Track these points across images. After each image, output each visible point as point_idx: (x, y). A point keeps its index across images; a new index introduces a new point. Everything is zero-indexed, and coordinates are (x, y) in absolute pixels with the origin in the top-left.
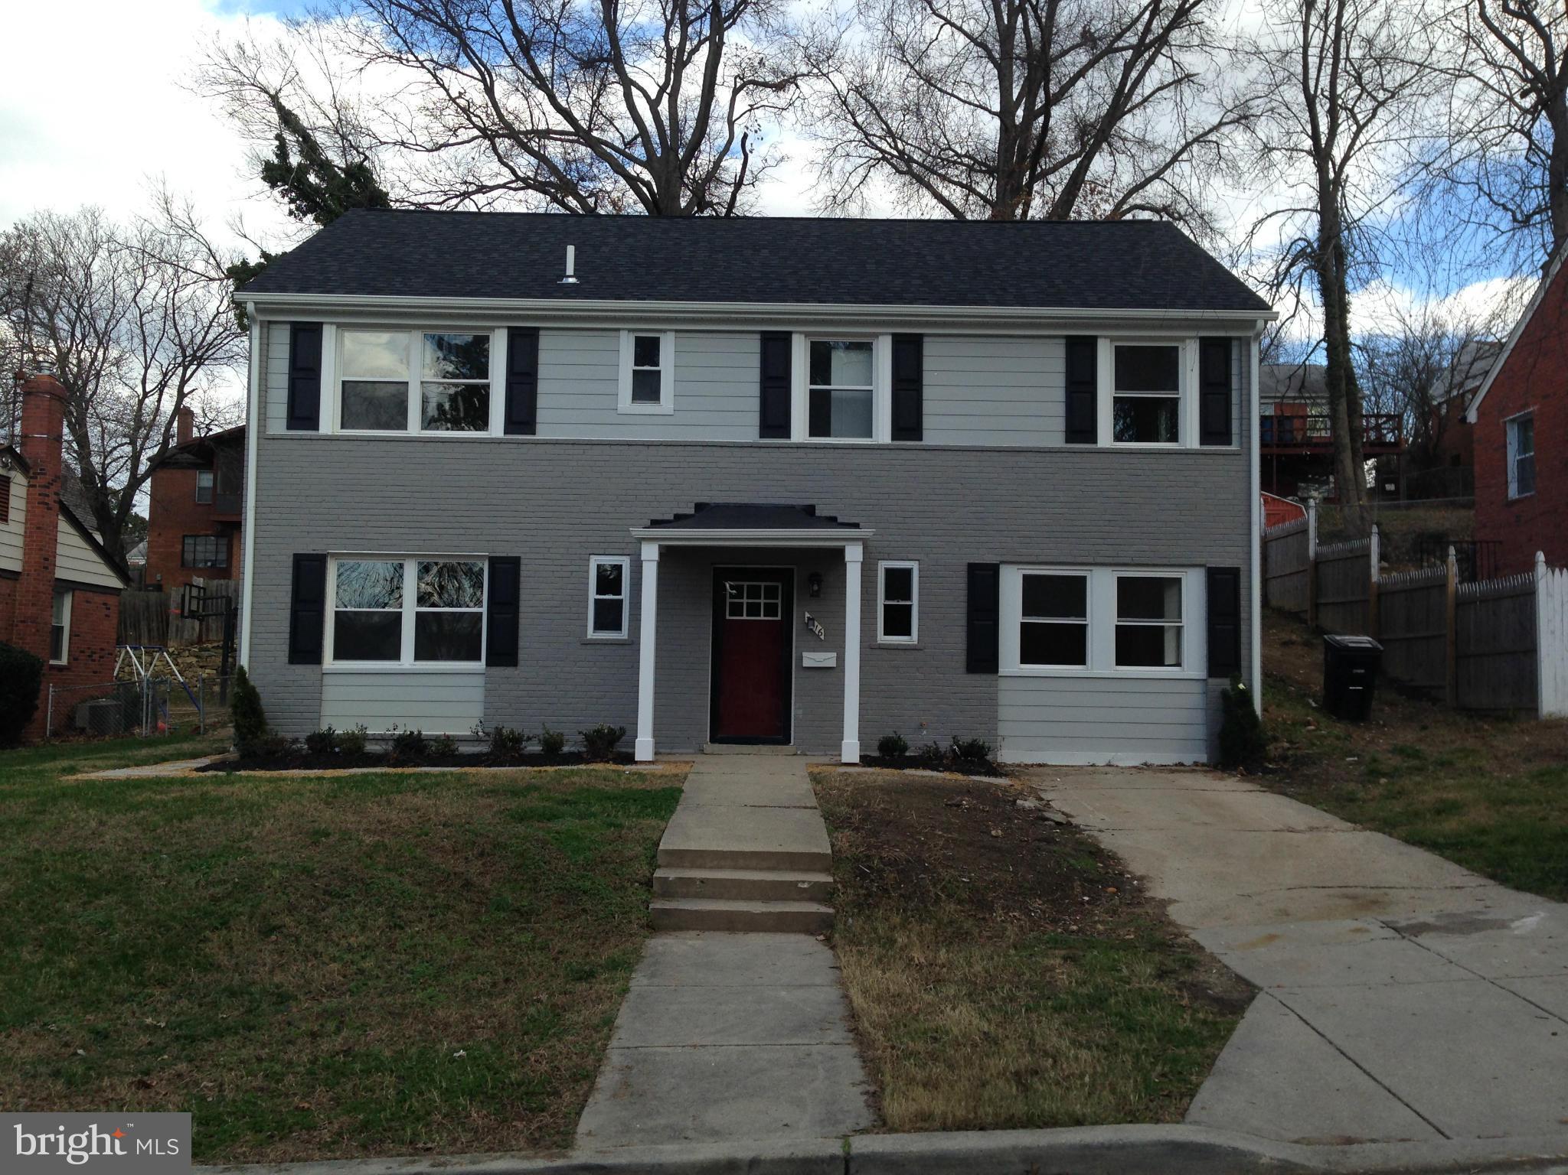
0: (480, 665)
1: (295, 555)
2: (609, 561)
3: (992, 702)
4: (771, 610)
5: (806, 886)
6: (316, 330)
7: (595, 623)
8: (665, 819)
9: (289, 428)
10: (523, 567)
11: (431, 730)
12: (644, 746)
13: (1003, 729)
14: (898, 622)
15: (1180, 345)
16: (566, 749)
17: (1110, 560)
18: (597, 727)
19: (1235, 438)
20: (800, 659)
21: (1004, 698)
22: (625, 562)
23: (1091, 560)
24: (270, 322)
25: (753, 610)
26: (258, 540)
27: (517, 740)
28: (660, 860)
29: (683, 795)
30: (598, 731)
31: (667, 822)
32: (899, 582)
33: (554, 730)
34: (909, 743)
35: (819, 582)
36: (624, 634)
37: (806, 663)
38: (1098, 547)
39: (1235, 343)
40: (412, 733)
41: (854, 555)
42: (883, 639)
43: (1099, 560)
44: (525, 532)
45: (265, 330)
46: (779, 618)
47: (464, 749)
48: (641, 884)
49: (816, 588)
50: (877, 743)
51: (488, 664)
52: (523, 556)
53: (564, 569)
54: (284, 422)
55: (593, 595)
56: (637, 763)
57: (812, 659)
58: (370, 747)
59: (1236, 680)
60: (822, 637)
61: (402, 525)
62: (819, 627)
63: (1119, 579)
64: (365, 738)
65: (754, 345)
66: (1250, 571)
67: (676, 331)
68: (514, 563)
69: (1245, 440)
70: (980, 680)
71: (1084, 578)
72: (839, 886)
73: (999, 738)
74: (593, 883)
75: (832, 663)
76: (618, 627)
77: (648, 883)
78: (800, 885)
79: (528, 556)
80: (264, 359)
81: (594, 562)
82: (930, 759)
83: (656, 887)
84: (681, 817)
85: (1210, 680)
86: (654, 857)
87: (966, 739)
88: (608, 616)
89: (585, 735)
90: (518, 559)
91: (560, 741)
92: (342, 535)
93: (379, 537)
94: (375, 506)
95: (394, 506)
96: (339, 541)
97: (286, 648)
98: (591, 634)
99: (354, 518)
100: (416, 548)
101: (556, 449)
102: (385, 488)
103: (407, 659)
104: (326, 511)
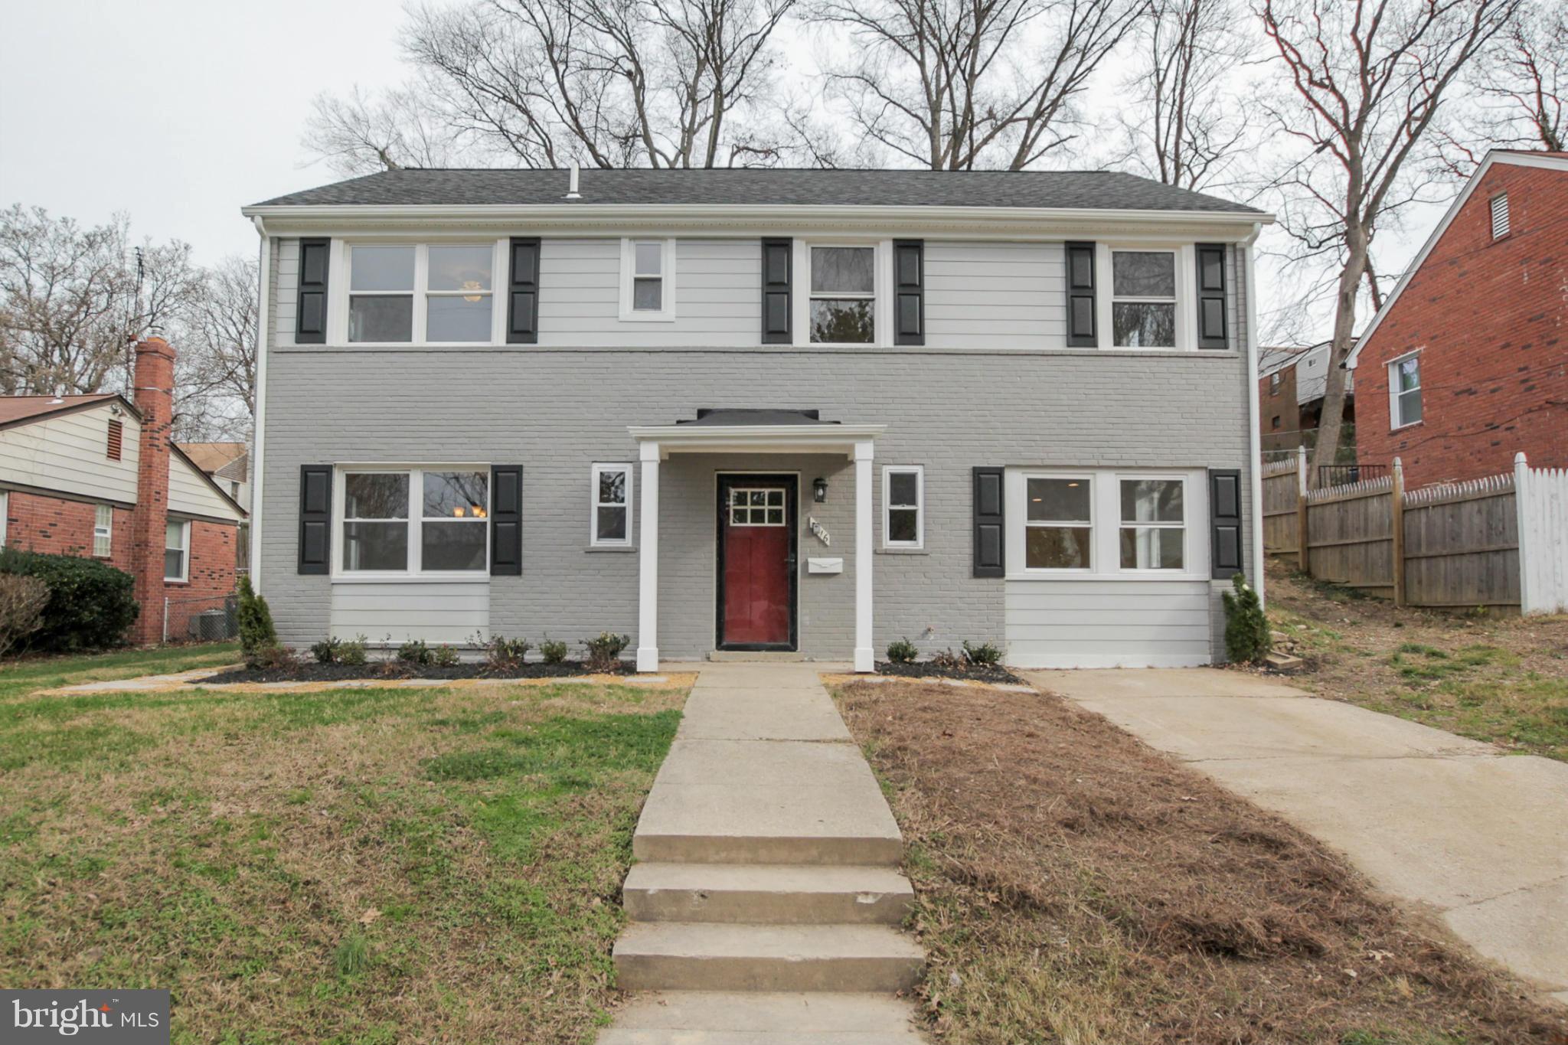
0: (484, 575)
1: (303, 467)
2: (612, 468)
3: (999, 607)
4: (775, 516)
5: (870, 900)
6: (323, 244)
7: (599, 531)
8: (651, 769)
9: (298, 342)
10: (525, 476)
11: (432, 640)
12: (647, 655)
13: (1010, 633)
14: (902, 526)
15: (1175, 251)
16: (568, 657)
17: (1114, 463)
18: (599, 636)
19: (1232, 342)
20: (806, 564)
21: (1010, 602)
22: (628, 470)
23: (1094, 463)
24: (280, 239)
25: (758, 516)
26: (268, 453)
27: (520, 649)
28: (637, 850)
29: (682, 721)
30: (602, 640)
31: (654, 775)
32: (903, 487)
33: (556, 639)
34: (919, 649)
35: (824, 487)
36: (627, 542)
37: (812, 569)
38: (1101, 450)
39: (1229, 250)
40: (416, 643)
41: (864, 454)
42: (889, 544)
43: (1103, 463)
44: (527, 440)
45: (275, 246)
46: (783, 524)
47: (466, 658)
48: (604, 899)
49: (821, 492)
50: (887, 649)
51: (493, 573)
52: (524, 464)
53: (567, 476)
54: (293, 336)
55: (595, 503)
56: (638, 673)
57: (817, 564)
58: (371, 657)
59: (1238, 582)
60: (828, 543)
61: (407, 434)
62: (825, 533)
63: (1122, 482)
64: (367, 648)
65: (756, 252)
66: (1250, 473)
67: (678, 239)
68: (518, 470)
69: (1242, 343)
70: (988, 584)
71: (1088, 481)
72: (924, 899)
73: (1007, 642)
74: (525, 902)
75: (839, 569)
76: (621, 534)
77: (616, 897)
78: (861, 899)
79: (531, 464)
80: (274, 274)
81: (596, 470)
82: (942, 666)
83: (628, 904)
84: (677, 763)
85: (1215, 582)
86: (628, 844)
87: (976, 645)
88: (613, 524)
89: (589, 644)
90: (521, 467)
91: (563, 650)
92: (349, 446)
93: (385, 447)
94: (381, 416)
95: (399, 416)
96: (346, 452)
97: (295, 558)
98: (595, 542)
99: (360, 428)
100: (420, 458)
101: (558, 357)
102: (390, 399)
103: (414, 569)
104: (332, 422)
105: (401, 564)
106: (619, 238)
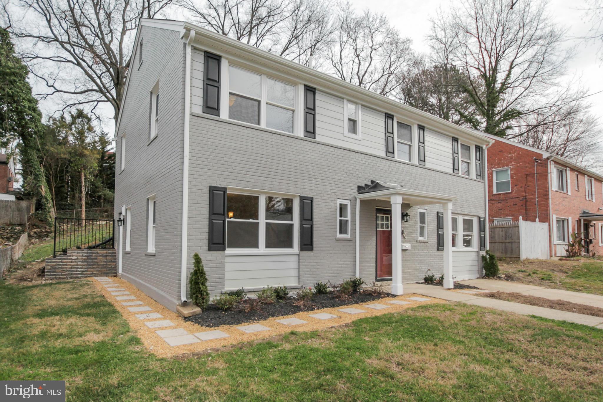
0: (295, 250)
1: (210, 187)
2: (343, 202)
3: (442, 261)
4: (387, 226)
6: (216, 58)
7: (340, 230)
9: (204, 112)
10: (314, 203)
15: (471, 146)
19: (481, 177)
22: (349, 203)
24: (194, 48)
25: (382, 226)
36: (349, 236)
37: (403, 248)
42: (419, 238)
44: (314, 185)
45: (192, 51)
49: (407, 218)
51: (300, 250)
52: (314, 197)
53: (329, 204)
54: (201, 108)
55: (338, 217)
60: (406, 237)
61: (263, 175)
62: (405, 234)
63: (463, 219)
65: (383, 118)
66: (486, 218)
67: (362, 105)
69: (484, 178)
70: (440, 253)
71: (457, 219)
76: (347, 232)
79: (317, 197)
81: (338, 203)
85: (480, 252)
88: (344, 227)
90: (312, 198)
91: (324, 286)
92: (235, 178)
93: (253, 181)
94: (250, 164)
95: (259, 165)
96: (232, 181)
97: (206, 241)
98: (339, 236)
99: (241, 169)
100: (270, 189)
101: (326, 148)
102: (255, 155)
103: (262, 248)
104: (226, 163)
105: (256, 245)
106: (343, 98)
